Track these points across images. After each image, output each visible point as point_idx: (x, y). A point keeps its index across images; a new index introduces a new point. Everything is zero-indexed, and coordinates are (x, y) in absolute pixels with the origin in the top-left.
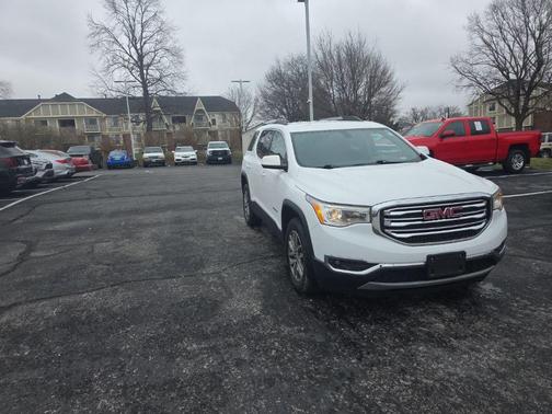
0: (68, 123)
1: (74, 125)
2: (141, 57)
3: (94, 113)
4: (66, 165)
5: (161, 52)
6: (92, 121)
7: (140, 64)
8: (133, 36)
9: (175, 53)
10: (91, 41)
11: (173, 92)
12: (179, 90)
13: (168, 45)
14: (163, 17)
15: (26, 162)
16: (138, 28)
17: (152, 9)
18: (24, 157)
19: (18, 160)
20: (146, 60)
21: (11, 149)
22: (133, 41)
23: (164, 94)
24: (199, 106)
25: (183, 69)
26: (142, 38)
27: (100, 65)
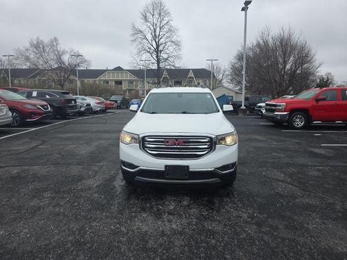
0: (119, 83)
1: (121, 84)
2: (158, 46)
3: (133, 78)
4: (100, 105)
5: (169, 43)
6: (131, 82)
7: (157, 51)
8: (155, 35)
9: (177, 44)
10: (132, 38)
11: (174, 66)
12: (177, 65)
13: (173, 39)
14: (172, 23)
15: (73, 102)
16: (158, 30)
17: (166, 19)
18: (72, 100)
19: (70, 101)
20: (161, 48)
21: (66, 95)
22: (155, 37)
23: (168, 67)
24: (191, 74)
25: (181, 53)
26: (159, 35)
27: (135, 51)
